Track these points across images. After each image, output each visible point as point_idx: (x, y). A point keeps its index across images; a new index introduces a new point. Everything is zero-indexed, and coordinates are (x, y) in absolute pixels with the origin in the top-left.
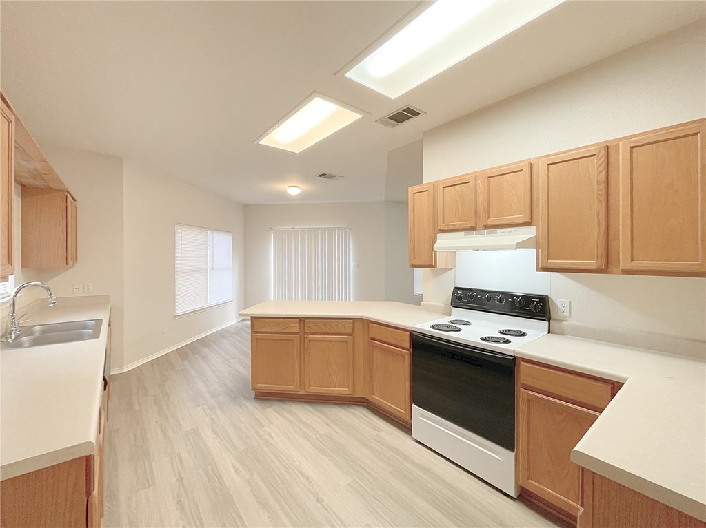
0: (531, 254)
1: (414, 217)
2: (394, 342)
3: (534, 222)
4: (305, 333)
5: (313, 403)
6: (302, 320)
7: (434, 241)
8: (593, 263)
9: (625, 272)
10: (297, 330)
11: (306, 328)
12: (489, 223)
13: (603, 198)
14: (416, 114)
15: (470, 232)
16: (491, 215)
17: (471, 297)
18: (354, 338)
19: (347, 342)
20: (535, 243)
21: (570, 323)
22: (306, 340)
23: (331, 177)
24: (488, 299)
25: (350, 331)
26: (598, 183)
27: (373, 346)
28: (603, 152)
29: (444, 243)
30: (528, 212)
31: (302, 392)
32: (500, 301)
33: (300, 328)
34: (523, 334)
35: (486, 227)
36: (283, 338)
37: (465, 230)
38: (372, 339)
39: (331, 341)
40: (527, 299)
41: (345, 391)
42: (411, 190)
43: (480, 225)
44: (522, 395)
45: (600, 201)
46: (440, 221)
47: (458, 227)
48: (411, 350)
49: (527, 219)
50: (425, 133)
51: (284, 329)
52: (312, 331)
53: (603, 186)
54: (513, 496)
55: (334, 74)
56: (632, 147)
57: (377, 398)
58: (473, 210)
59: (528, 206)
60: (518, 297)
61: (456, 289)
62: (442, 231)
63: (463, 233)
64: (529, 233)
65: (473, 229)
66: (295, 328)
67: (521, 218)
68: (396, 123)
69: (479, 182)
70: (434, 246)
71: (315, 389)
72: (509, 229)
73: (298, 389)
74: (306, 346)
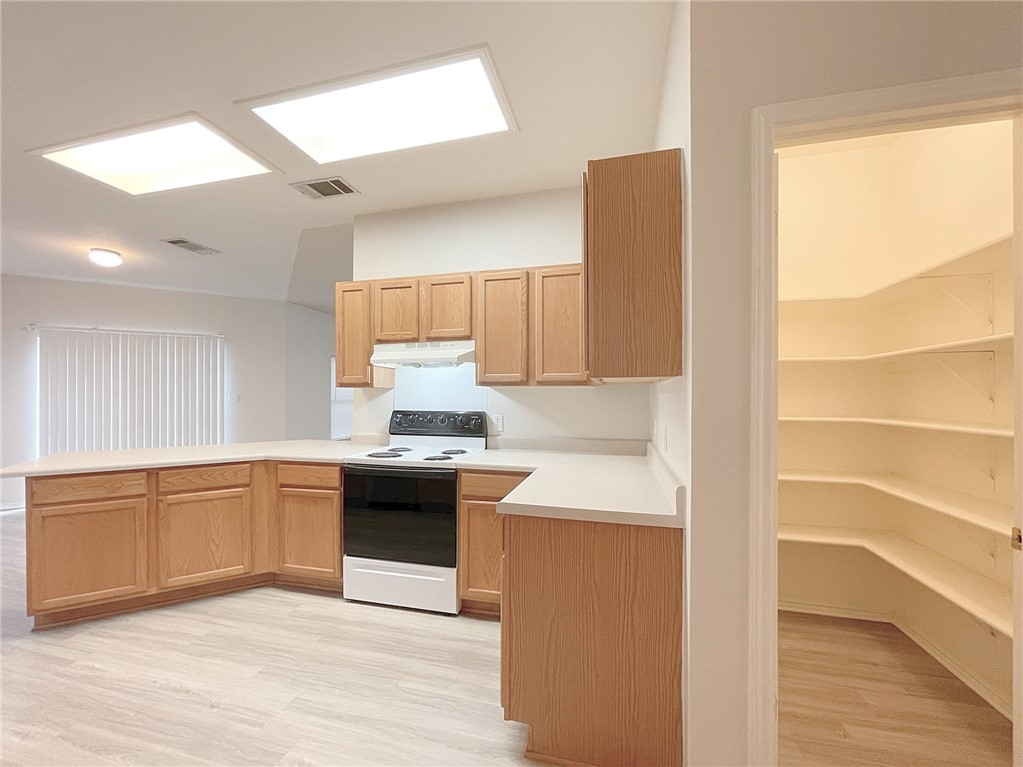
0: (470, 368)
1: (343, 322)
2: (318, 483)
3: (473, 337)
4: (159, 493)
5: (175, 604)
6: (152, 473)
7: (370, 353)
8: (518, 376)
9: (540, 383)
10: (142, 490)
11: (161, 484)
12: (432, 335)
13: (525, 318)
14: (347, 190)
15: (411, 344)
16: (434, 327)
17: (412, 421)
18: (252, 491)
19: (241, 497)
20: (474, 357)
21: (504, 436)
22: (161, 504)
23: (195, 248)
24: (431, 421)
25: (246, 480)
26: (522, 303)
27: (285, 496)
28: (525, 277)
29: (382, 355)
30: (468, 326)
31: (153, 591)
32: (443, 421)
33: (148, 485)
34: (463, 452)
35: (429, 339)
36: (109, 508)
37: (406, 341)
38: (283, 486)
39: (211, 500)
40: (468, 417)
41: (236, 569)
42: (340, 286)
43: (423, 336)
44: (463, 506)
45: (523, 321)
46: (378, 330)
47: (399, 337)
48: (342, 489)
49: (468, 333)
50: (357, 217)
51: (113, 492)
52: (175, 489)
53: (525, 307)
54: (454, 612)
55: (235, 102)
56: (543, 277)
57: (292, 566)
58: (415, 320)
59: (468, 320)
60: (459, 415)
61: (395, 413)
62: (380, 342)
63: (404, 345)
64: (468, 347)
65: (415, 340)
66: (139, 486)
67: (463, 331)
68: (319, 194)
69: (421, 288)
70: (372, 359)
71: (178, 580)
72: (451, 343)
73: (145, 588)
74: (161, 516)
